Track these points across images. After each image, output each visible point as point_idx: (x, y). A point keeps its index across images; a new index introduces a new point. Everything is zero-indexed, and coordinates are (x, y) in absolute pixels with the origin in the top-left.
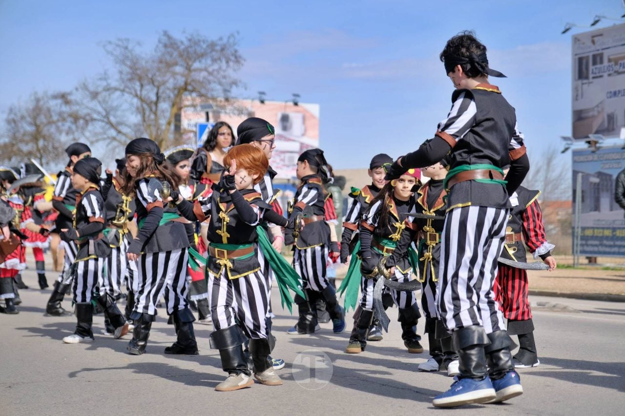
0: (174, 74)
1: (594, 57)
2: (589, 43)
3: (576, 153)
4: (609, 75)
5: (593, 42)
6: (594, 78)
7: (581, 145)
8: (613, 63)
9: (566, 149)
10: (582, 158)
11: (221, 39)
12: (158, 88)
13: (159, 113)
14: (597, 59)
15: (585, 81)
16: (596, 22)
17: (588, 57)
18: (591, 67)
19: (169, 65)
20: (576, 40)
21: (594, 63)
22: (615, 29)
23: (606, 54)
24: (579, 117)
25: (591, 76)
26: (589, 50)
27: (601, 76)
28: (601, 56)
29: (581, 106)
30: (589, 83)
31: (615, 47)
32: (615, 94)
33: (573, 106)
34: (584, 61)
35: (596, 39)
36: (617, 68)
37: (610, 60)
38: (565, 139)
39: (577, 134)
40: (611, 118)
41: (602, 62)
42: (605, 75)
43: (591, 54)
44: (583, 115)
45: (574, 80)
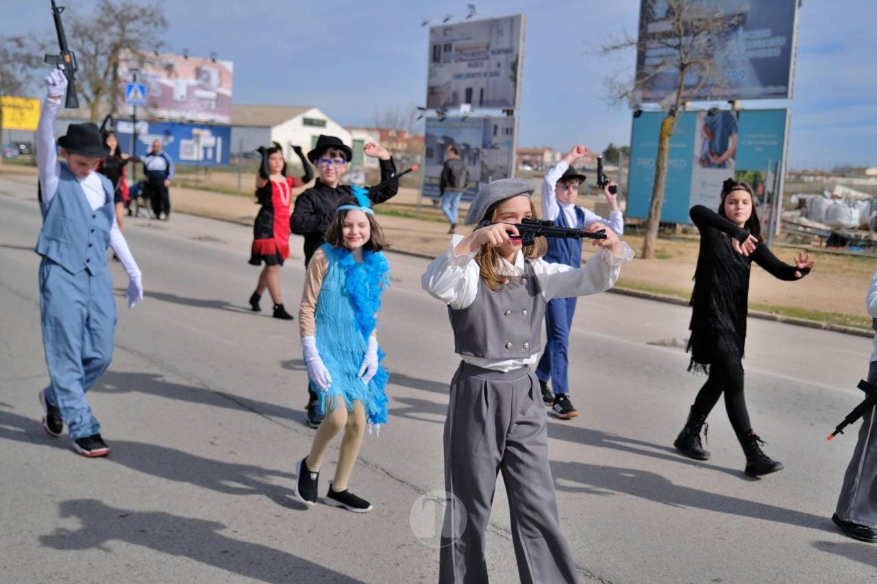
0: (110, 34)
1: (445, 46)
2: (441, 34)
3: (428, 120)
4: (456, 61)
5: (445, 34)
6: (445, 62)
7: (432, 113)
8: (458, 53)
9: (420, 117)
10: (432, 124)
11: (150, 6)
12: (97, 44)
13: (98, 64)
14: (447, 47)
15: (438, 64)
16: (447, 20)
17: (440, 46)
18: (443, 54)
19: (106, 25)
20: (433, 31)
21: (445, 50)
22: (461, 26)
23: (454, 44)
24: (432, 92)
25: (442, 60)
26: (442, 40)
27: (449, 62)
28: (450, 45)
29: (435, 83)
30: (441, 66)
31: (460, 40)
32: (459, 76)
33: (429, 82)
34: (437, 49)
35: (447, 32)
36: (462, 56)
37: (457, 50)
38: (421, 109)
39: (431, 104)
40: (455, 95)
41: (450, 50)
42: (453, 61)
43: (443, 44)
44: (436, 91)
45: (430, 62)
